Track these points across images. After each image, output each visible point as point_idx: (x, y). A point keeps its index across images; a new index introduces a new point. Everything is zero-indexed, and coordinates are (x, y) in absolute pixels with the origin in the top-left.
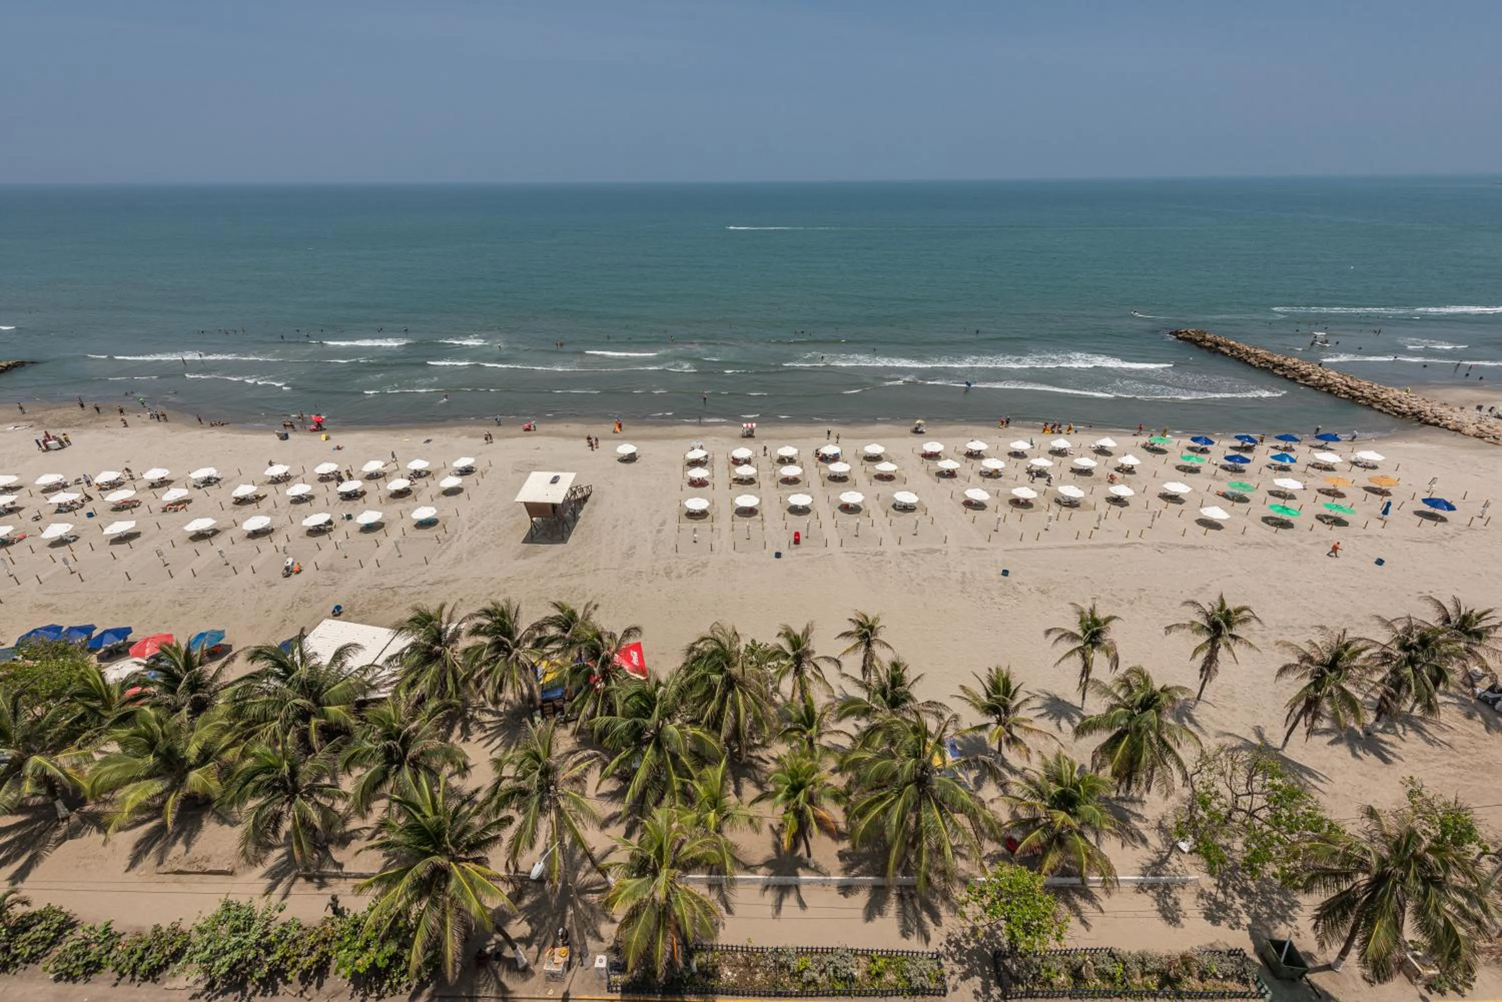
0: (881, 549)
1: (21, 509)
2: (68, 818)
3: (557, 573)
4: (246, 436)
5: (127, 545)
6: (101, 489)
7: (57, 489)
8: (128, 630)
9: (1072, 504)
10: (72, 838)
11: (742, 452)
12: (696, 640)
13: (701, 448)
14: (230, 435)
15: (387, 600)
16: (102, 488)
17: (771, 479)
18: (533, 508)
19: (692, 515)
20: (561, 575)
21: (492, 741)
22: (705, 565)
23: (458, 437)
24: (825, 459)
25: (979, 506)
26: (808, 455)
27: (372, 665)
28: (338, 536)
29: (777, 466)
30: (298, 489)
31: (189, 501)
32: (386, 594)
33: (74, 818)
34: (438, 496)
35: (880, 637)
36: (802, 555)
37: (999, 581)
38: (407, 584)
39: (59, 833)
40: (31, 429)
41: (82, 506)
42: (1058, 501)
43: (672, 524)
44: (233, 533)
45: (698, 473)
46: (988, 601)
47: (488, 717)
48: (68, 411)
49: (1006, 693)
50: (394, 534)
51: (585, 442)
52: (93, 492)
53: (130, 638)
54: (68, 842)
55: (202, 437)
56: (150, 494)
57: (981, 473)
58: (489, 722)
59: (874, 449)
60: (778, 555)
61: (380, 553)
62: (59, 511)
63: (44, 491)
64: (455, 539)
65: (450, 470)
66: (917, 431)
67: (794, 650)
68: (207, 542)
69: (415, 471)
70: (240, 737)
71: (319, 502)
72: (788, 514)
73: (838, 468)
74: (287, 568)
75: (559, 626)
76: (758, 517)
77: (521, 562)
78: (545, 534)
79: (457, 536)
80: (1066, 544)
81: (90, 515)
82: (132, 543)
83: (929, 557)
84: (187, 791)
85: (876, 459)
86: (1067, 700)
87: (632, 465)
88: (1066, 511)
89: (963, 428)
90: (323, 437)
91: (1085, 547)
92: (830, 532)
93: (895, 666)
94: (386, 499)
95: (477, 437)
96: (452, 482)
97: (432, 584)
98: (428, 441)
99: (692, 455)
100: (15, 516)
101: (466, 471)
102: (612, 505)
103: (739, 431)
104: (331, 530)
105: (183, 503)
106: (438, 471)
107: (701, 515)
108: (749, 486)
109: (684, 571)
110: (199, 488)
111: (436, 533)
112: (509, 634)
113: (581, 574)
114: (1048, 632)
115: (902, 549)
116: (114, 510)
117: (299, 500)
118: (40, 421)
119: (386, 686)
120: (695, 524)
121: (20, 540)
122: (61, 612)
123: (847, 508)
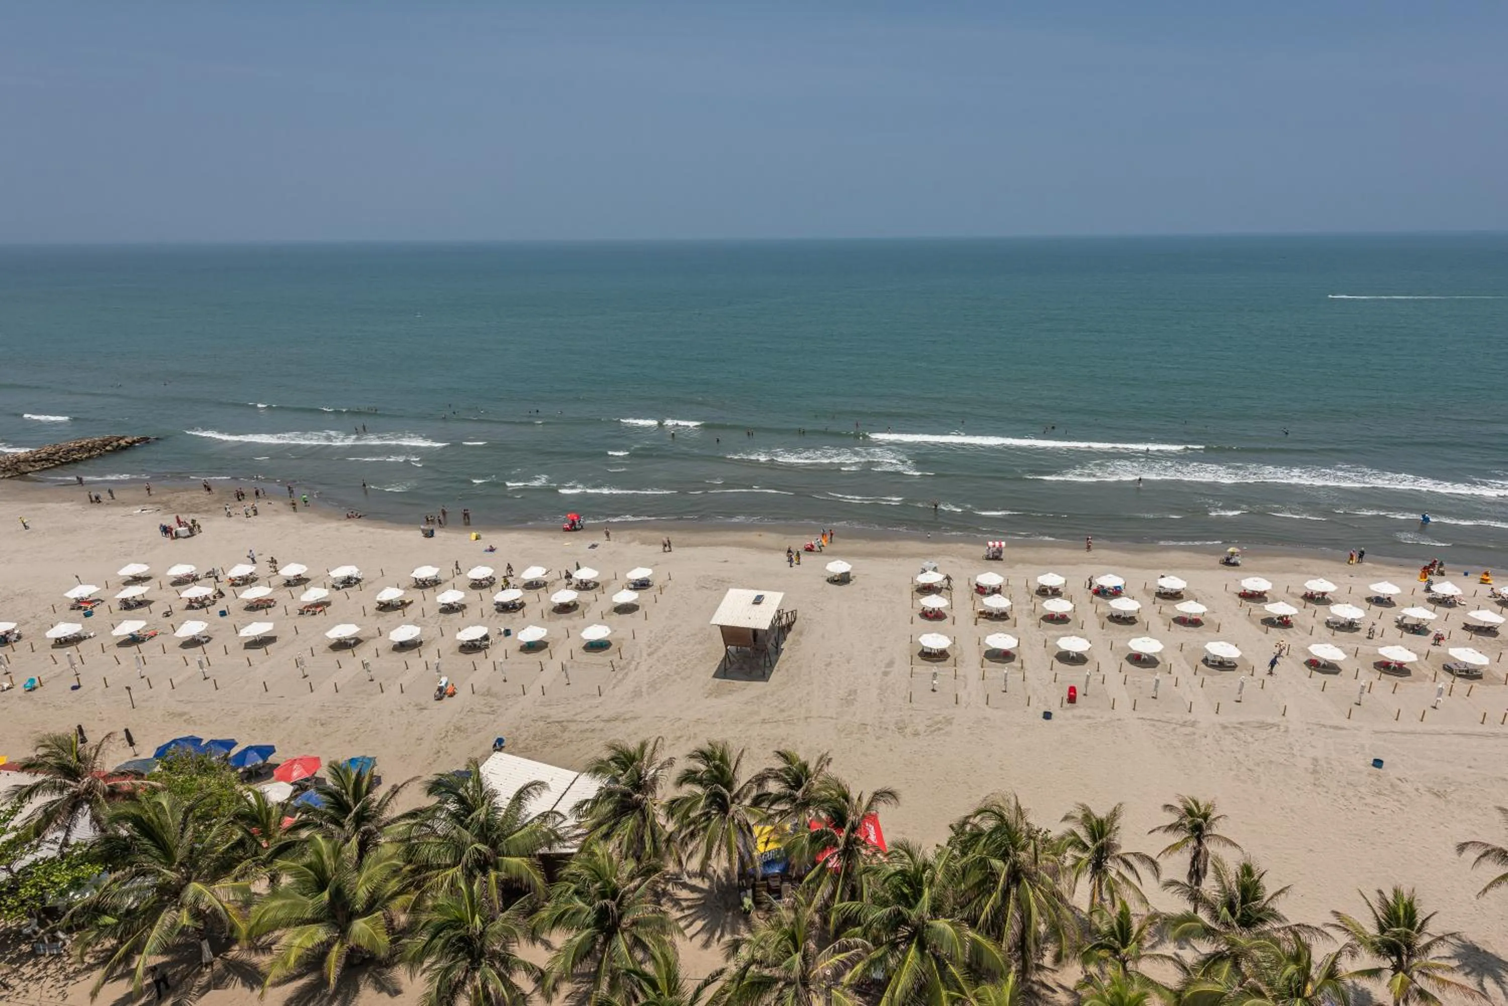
0: (1190, 717)
1: (150, 602)
2: (211, 963)
3: (757, 718)
4: (387, 531)
5: (263, 650)
6: (233, 585)
7: (187, 582)
8: (270, 750)
9: (1471, 674)
10: (216, 987)
11: (990, 579)
12: (971, 811)
13: (935, 569)
14: (371, 530)
15: (555, 736)
16: (234, 583)
17: (1029, 616)
18: (731, 634)
19: (928, 655)
20: (764, 721)
21: (691, 924)
22: (949, 721)
23: (629, 542)
24: (1102, 592)
25: (1330, 668)
26: (1078, 585)
27: (551, 812)
28: (496, 653)
29: (1038, 599)
30: (450, 596)
31: (328, 604)
32: (555, 729)
33: (218, 965)
34: (609, 613)
35: (1215, 831)
36: (1081, 717)
37: (1370, 775)
38: (578, 718)
39: (203, 980)
40: (158, 514)
41: (214, 603)
42: (1448, 669)
43: (902, 667)
44: (379, 643)
45: (933, 602)
46: (1355, 800)
47: (684, 894)
48: (195, 495)
49: (1411, 923)
50: (561, 654)
51: (784, 556)
52: (225, 587)
53: (272, 759)
54: (212, 992)
55: (338, 530)
56: (286, 592)
57: (1328, 624)
58: (686, 900)
59: (1172, 583)
60: (1047, 716)
61: (546, 678)
62: (190, 607)
63: (174, 584)
64: (632, 667)
65: (621, 582)
66: (1228, 562)
67: (1094, 840)
68: (349, 653)
69: (581, 581)
70: (411, 884)
71: (472, 613)
72: (1056, 662)
73: (1122, 605)
74: (440, 689)
75: (784, 780)
76: (1016, 664)
77: (713, 701)
78: (741, 668)
79: (634, 663)
80: (1468, 729)
81: (223, 614)
82: (268, 647)
83: (1262, 734)
84: (351, 943)
85: (1175, 596)
86: (1490, 951)
87: (845, 588)
88: (1461, 685)
89: (1296, 561)
90: (474, 535)
91: (1496, 735)
92: (1115, 687)
93: (1247, 870)
94: (549, 614)
95: (651, 544)
96: (627, 597)
97: (608, 721)
98: (594, 546)
99: (924, 579)
100: (144, 610)
101: (642, 585)
102: (823, 636)
103: (983, 551)
104: (487, 647)
105: (320, 606)
106: (608, 583)
107: (940, 656)
108: (1000, 623)
109: (921, 728)
110: (338, 589)
111: (610, 658)
112: (729, 785)
113: (789, 722)
114: (1462, 848)
115: (1221, 719)
116: (247, 609)
117: (449, 609)
118: (167, 505)
119: (571, 838)
120: (934, 668)
121: (151, 637)
122: (195, 723)
123: (1137, 659)
